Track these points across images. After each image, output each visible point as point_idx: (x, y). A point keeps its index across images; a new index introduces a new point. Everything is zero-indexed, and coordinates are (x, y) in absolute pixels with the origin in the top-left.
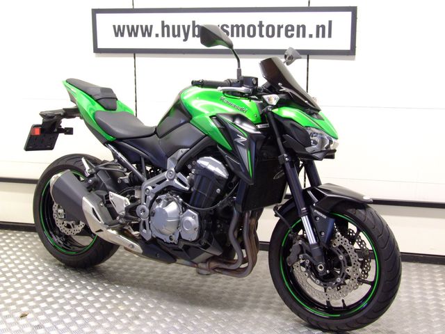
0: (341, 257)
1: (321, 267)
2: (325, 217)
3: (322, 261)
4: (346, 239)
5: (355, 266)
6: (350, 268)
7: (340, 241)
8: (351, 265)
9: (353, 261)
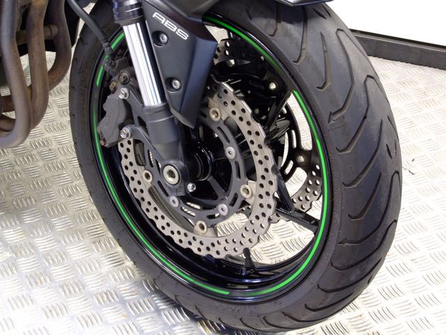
0: (231, 151)
1: (171, 174)
2: (184, 36)
3: (176, 158)
4: (245, 105)
5: (265, 183)
6: (252, 185)
7: (230, 108)
8: (255, 180)
9: (260, 170)
